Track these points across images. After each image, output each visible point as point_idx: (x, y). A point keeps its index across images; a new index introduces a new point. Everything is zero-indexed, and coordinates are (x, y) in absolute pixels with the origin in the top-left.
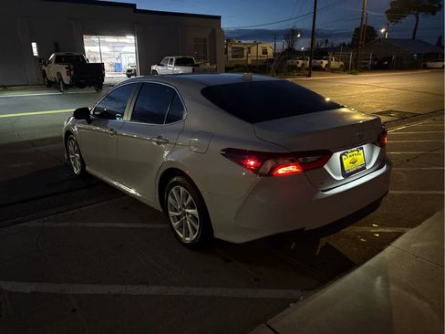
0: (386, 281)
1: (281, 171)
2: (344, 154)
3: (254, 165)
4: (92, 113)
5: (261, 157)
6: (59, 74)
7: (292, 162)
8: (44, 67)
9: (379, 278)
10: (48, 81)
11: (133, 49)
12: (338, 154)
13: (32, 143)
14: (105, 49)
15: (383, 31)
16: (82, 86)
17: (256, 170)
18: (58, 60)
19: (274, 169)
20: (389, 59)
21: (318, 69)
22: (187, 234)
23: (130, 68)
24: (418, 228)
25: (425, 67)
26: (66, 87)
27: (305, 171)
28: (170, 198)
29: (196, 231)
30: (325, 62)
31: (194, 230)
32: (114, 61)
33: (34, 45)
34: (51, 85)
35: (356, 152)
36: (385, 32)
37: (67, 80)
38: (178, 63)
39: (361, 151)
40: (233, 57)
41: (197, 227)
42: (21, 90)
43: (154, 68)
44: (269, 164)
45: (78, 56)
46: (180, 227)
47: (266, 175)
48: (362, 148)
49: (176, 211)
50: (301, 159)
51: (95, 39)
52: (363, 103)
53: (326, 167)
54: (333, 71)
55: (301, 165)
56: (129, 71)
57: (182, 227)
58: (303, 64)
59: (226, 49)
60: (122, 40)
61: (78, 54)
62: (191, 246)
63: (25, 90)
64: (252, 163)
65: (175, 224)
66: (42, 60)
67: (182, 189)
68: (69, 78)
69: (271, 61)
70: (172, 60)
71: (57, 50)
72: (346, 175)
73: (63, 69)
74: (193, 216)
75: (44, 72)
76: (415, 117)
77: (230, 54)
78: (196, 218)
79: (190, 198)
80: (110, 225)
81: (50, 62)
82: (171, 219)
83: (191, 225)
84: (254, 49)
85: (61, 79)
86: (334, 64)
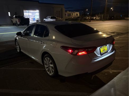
0: (115, 90)
1: (80, 54)
2: (101, 48)
3: (71, 52)
4: (22, 33)
5: (73, 49)
6: (16, 21)
7: (84, 51)
8: (12, 19)
9: (113, 89)
10: (13, 23)
11: (38, 14)
12: (99, 48)
13: (6, 42)
14: (30, 14)
15: (112, 8)
16: (23, 25)
17: (72, 53)
18: (16, 17)
19: (78, 53)
20: (114, 17)
21: (93, 20)
22: (50, 73)
23: (37, 19)
24: (125, 71)
25: (124, 19)
26: (18, 25)
27: (88, 53)
28: (45, 61)
29: (53, 72)
30: (95, 18)
31: (53, 71)
32: (33, 17)
33: (9, 13)
34: (14, 24)
35: (105, 47)
36: (112, 9)
37: (18, 23)
38: (51, 18)
39: (106, 46)
40: (68, 16)
41: (53, 70)
42: (5, 26)
43: (44, 19)
44: (76, 51)
45: (22, 16)
46: (48, 70)
47: (75, 55)
48: (107, 46)
49: (47, 65)
50: (86, 50)
51: (27, 11)
52: (106, 30)
53: (95, 52)
54: (97, 20)
55: (86, 52)
56: (37, 20)
57: (49, 70)
58: (88, 18)
59: (66, 14)
60: (35, 11)
61: (22, 15)
62: (51, 76)
63: (6, 26)
64: (70, 51)
65: (47, 69)
66: (11, 17)
67: (48, 58)
68: (19, 22)
69: (79, 17)
70: (49, 17)
71: (16, 14)
72: (101, 54)
73: (17, 20)
74: (52, 67)
75: (12, 21)
76: (122, 34)
77: (67, 15)
78: (53, 68)
79: (51, 61)
80: (27, 69)
81: (14, 18)
82: (46, 68)
83: (52, 70)
84: (74, 14)
85: (17, 23)
86: (97, 18)
